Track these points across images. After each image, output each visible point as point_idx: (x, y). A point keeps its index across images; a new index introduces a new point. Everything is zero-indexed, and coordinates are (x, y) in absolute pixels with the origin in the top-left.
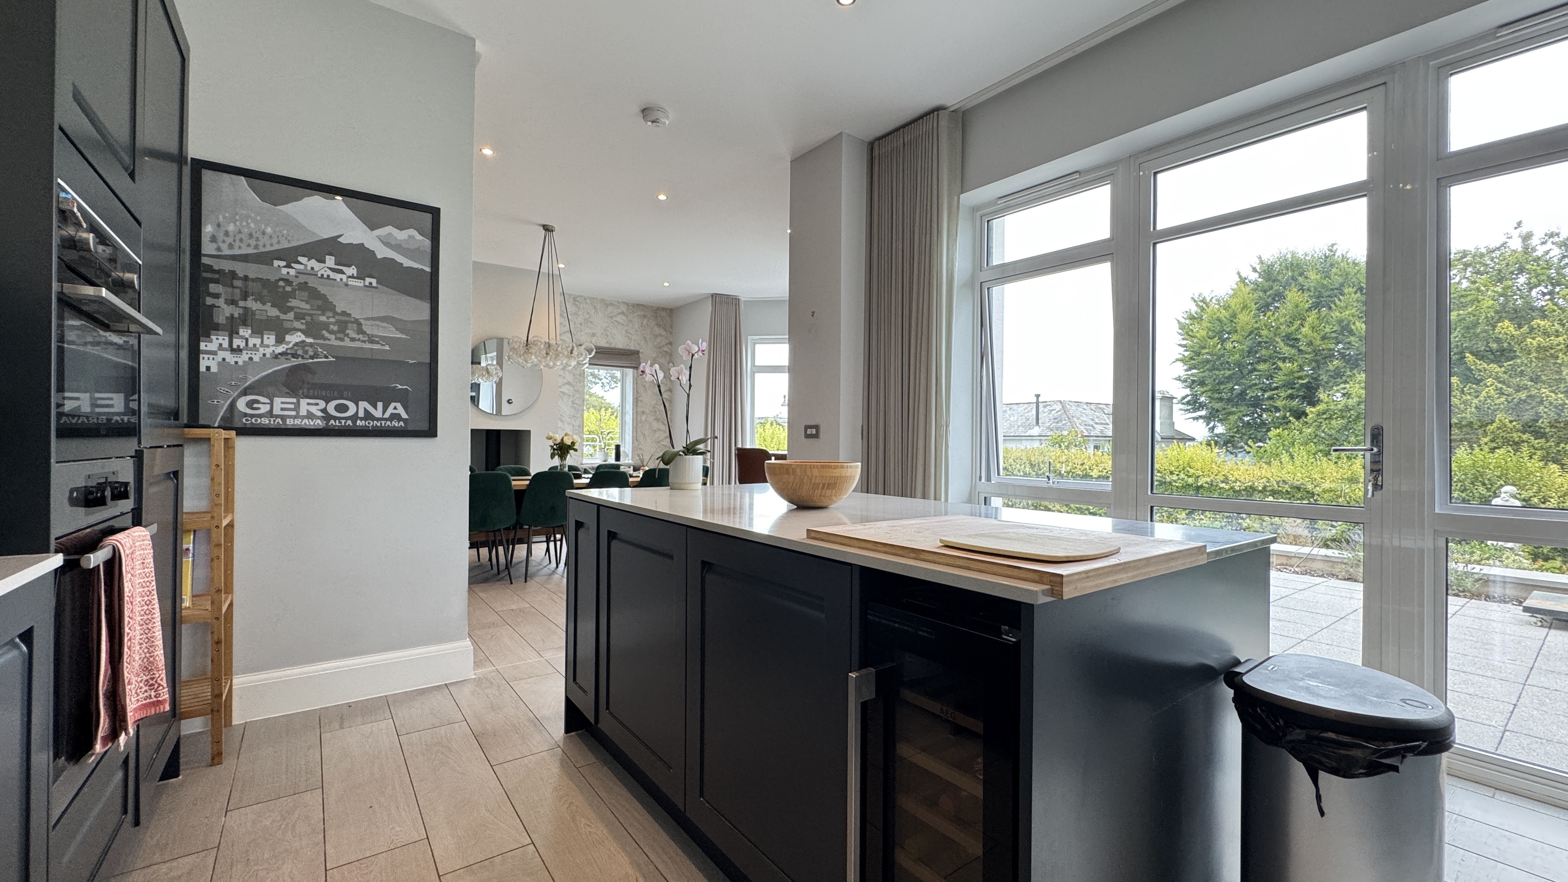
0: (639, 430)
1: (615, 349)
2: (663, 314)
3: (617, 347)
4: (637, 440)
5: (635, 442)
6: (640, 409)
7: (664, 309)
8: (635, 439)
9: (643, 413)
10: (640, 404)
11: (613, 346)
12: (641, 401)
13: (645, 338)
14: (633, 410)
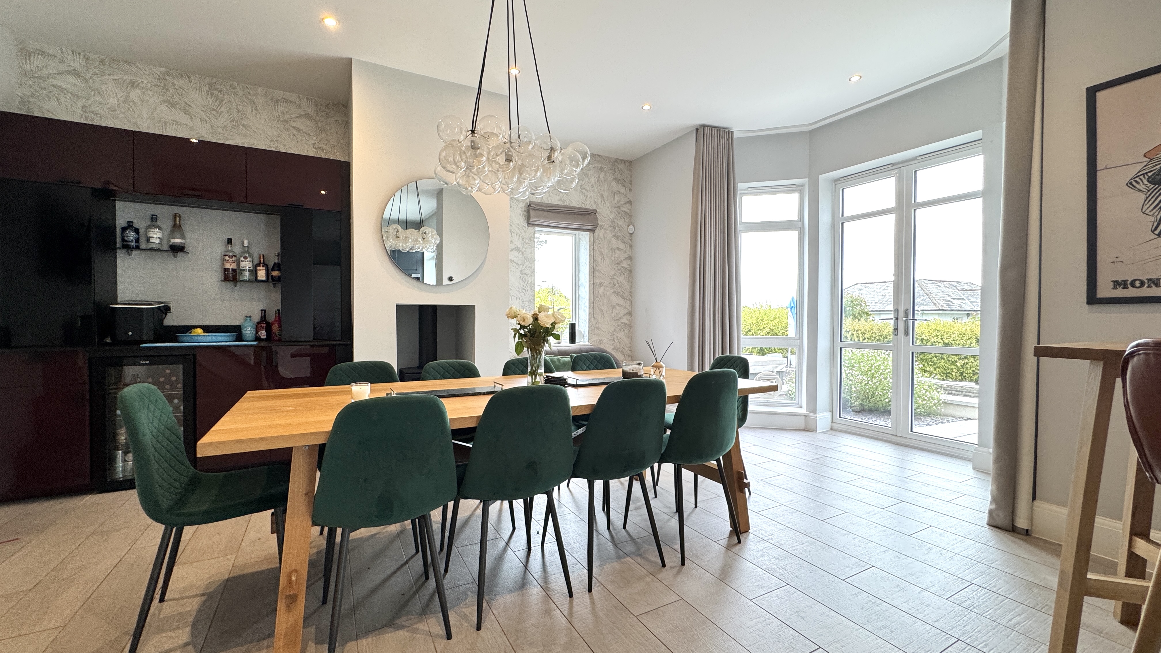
0: (596, 306)
1: (569, 207)
2: (621, 166)
3: (571, 205)
4: (594, 317)
5: (592, 320)
6: (597, 281)
7: (623, 161)
8: (592, 316)
9: (601, 284)
10: (597, 274)
11: (567, 203)
12: (598, 271)
13: (602, 195)
14: (589, 281)
